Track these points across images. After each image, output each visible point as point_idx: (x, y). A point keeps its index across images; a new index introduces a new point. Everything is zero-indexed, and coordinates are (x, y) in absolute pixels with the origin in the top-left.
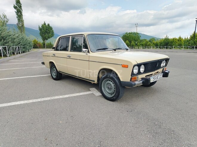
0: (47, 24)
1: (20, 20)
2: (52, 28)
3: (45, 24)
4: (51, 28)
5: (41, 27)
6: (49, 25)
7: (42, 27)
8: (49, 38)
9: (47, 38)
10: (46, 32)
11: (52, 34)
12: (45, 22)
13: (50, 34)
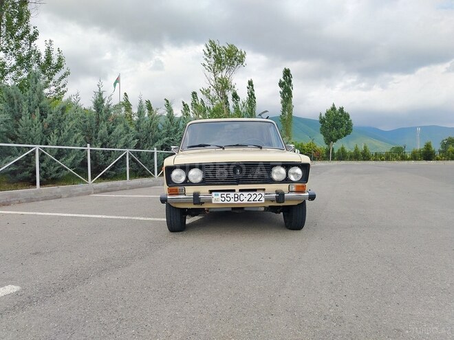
0: (338, 109)
1: (286, 106)
2: (349, 117)
3: (333, 108)
4: (347, 116)
5: (323, 115)
6: (341, 110)
7: (326, 115)
8: (339, 137)
9: (334, 137)
10: (334, 125)
11: (347, 129)
12: (334, 105)
13: (343, 130)
